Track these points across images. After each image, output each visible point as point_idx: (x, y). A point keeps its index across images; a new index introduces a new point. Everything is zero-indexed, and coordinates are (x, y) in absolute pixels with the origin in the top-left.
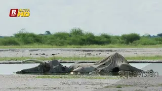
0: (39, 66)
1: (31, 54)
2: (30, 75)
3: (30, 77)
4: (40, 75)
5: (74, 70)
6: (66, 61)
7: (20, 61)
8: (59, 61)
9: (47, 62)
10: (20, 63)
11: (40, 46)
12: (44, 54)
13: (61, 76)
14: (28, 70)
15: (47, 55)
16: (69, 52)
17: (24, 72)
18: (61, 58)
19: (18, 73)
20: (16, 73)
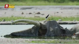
0: (33, 28)
1: (23, 13)
2: (22, 39)
3: (22, 42)
4: (34, 39)
5: (77, 33)
6: (67, 22)
7: (9, 22)
8: (58, 22)
9: (42, 22)
10: (10, 24)
11: (34, 3)
12: (39, 13)
13: (60, 40)
14: (19, 33)
15: (43, 14)
16: (70, 10)
17: (14, 35)
18: (60, 18)
19: (6, 36)
20: (5, 36)
